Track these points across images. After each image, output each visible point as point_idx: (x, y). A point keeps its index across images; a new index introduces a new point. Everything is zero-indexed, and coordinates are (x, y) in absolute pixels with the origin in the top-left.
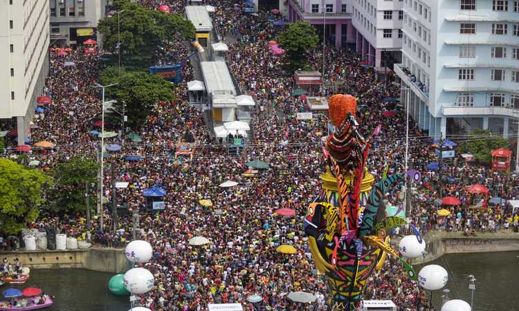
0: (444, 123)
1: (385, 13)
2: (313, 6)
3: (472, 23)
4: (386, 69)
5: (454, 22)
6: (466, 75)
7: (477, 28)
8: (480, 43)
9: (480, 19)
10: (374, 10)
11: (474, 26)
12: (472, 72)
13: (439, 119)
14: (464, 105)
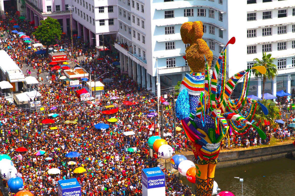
0: (158, 80)
1: (99, 9)
2: (48, 7)
3: (171, 10)
4: (104, 47)
5: (161, 10)
6: (170, 46)
7: (175, 14)
8: (177, 24)
9: (177, 7)
10: (91, 7)
11: (173, 12)
12: (173, 44)
13: (156, 77)
14: (170, 66)
